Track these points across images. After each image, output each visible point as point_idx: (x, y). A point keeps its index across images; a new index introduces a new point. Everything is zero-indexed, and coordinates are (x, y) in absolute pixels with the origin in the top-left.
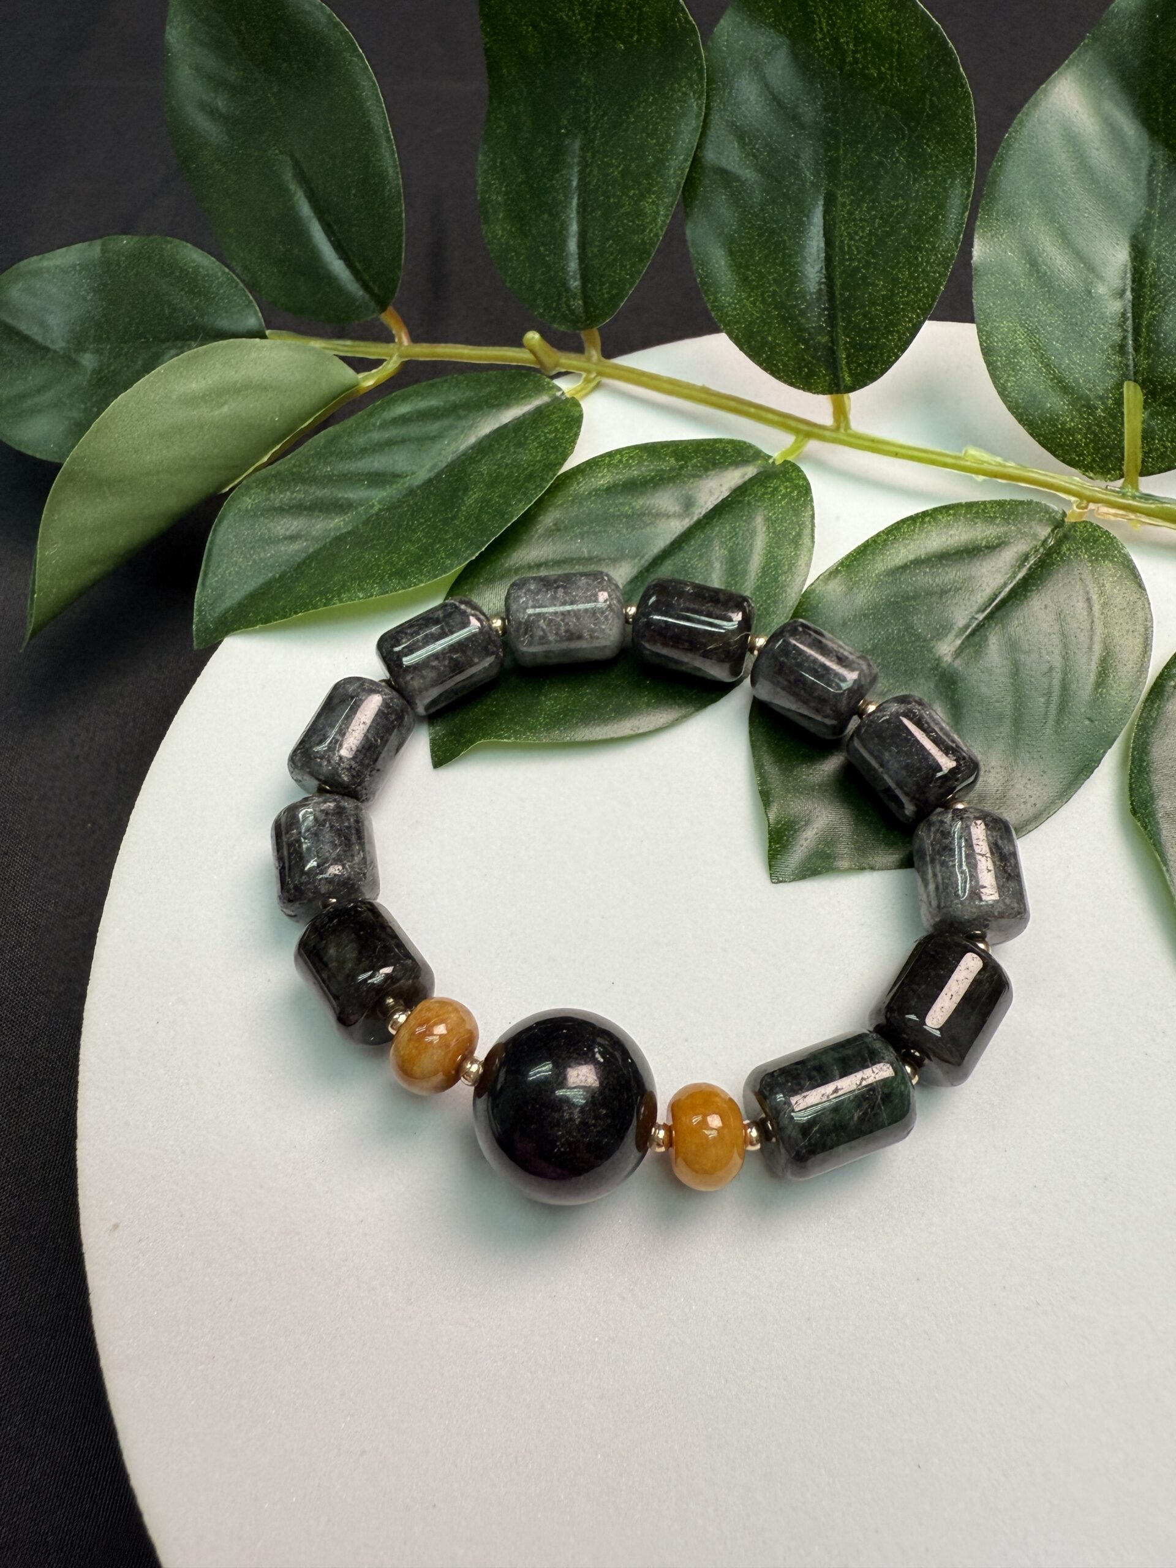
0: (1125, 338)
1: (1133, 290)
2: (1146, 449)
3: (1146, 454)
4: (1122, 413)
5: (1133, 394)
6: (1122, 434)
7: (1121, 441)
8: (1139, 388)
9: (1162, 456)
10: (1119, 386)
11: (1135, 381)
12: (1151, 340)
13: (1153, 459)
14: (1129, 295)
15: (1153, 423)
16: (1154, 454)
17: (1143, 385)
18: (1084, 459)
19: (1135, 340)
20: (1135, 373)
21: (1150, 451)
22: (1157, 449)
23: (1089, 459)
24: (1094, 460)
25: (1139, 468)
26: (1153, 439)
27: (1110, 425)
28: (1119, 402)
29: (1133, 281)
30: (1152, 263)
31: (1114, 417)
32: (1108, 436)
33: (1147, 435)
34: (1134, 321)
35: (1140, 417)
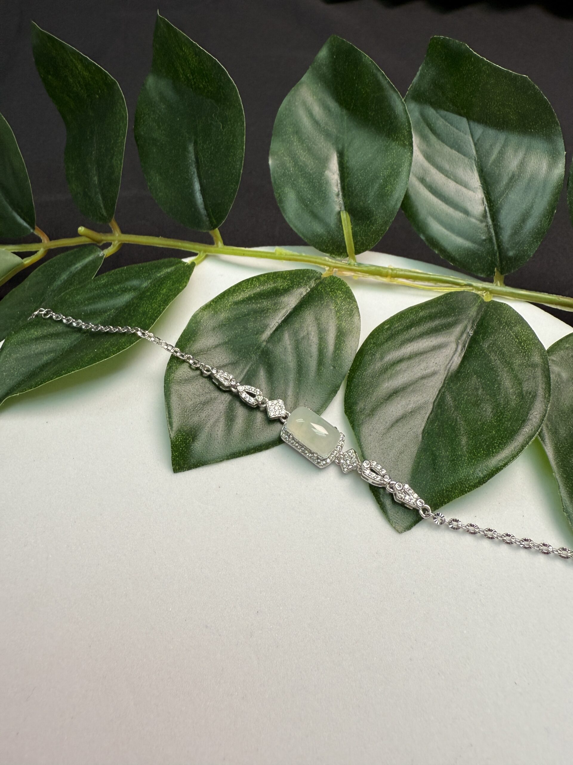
0: (338, 191)
2: (355, 241)
3: (355, 244)
4: (342, 226)
5: (345, 217)
6: (343, 235)
7: (344, 239)
8: (348, 214)
9: (362, 244)
10: (339, 213)
11: (346, 211)
12: (349, 191)
13: (359, 246)
15: (356, 229)
16: (359, 243)
17: (350, 213)
18: (329, 248)
19: (343, 192)
20: (345, 207)
21: (357, 241)
22: (359, 241)
23: (331, 248)
24: (333, 249)
25: (354, 251)
26: (357, 236)
27: (337, 231)
28: (340, 220)
30: (346, 159)
31: (339, 227)
32: (337, 237)
33: (355, 235)
34: (341, 183)
35: (350, 227)
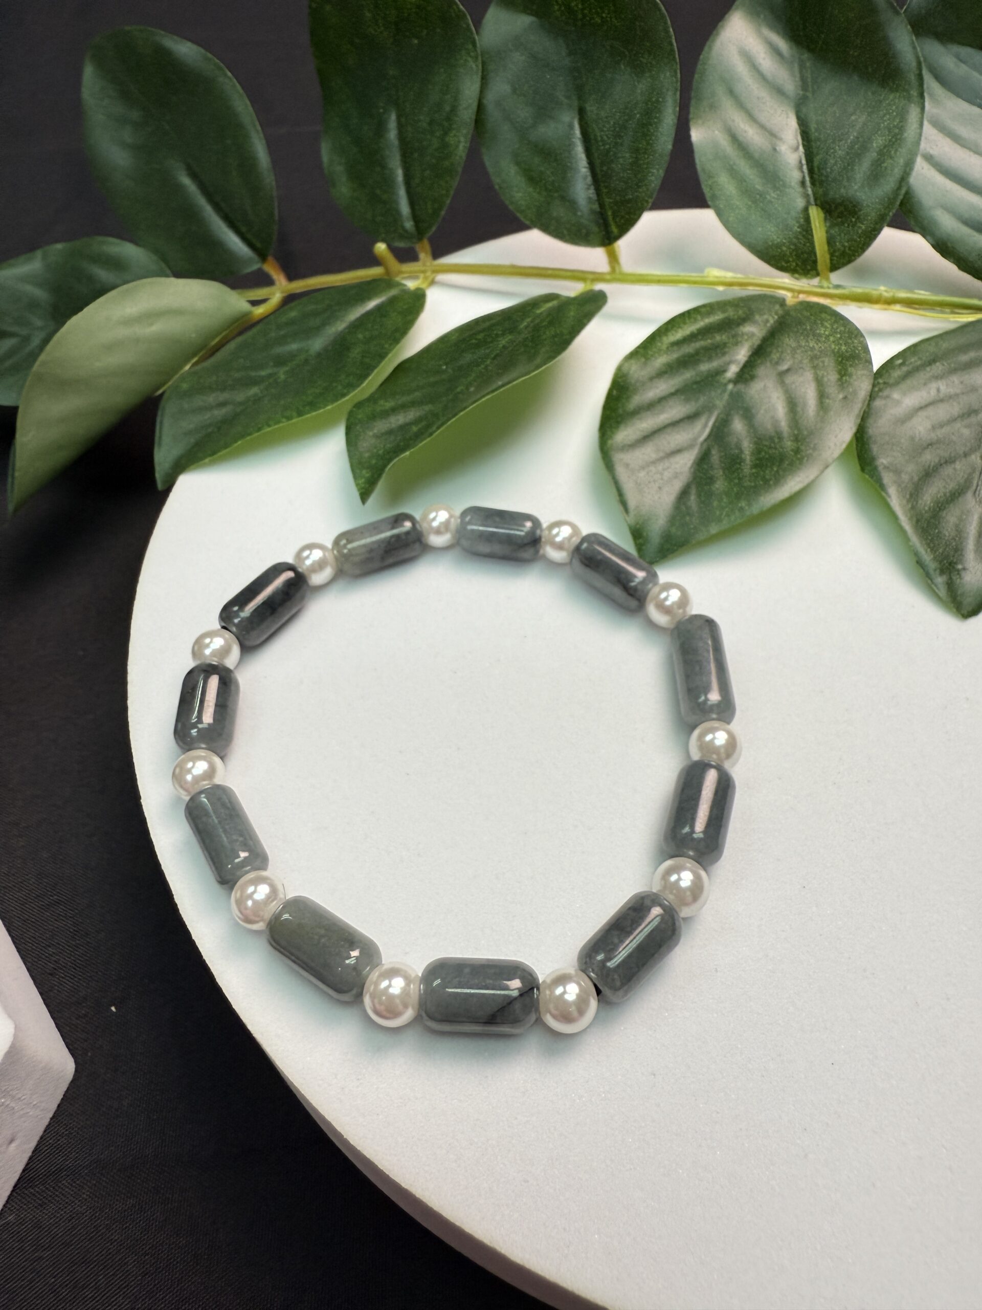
0: (804, 177)
1: (804, 146)
2: (832, 250)
3: (832, 255)
4: (811, 227)
5: (816, 215)
6: (813, 243)
7: (814, 248)
8: (819, 209)
9: (843, 254)
10: (806, 209)
11: (816, 205)
12: (822, 174)
13: (837, 257)
14: (801, 149)
15: (833, 232)
16: (837, 254)
17: (823, 208)
18: (791, 265)
19: (811, 177)
20: (816, 200)
21: (834, 251)
22: (839, 250)
23: (794, 264)
24: (797, 265)
25: (829, 265)
26: (835, 242)
27: (804, 236)
28: (807, 219)
29: (803, 139)
30: (813, 126)
31: (807, 231)
32: (804, 245)
33: (830, 241)
34: (807, 164)
35: (824, 230)
